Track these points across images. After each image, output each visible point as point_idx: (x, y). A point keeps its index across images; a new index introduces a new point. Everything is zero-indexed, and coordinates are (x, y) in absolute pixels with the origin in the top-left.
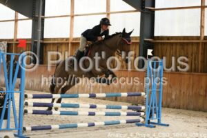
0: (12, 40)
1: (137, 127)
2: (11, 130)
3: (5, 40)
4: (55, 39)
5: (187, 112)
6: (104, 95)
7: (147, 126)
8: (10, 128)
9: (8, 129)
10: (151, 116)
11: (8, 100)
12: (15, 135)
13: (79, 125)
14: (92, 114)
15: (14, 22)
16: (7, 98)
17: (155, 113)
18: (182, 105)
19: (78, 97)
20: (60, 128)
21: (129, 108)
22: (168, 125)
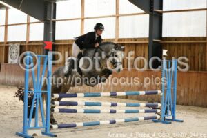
0: (25, 42)
1: (154, 124)
2: (39, 128)
3: (18, 42)
4: (66, 41)
5: (196, 108)
6: (123, 94)
7: (163, 123)
8: (38, 126)
9: (36, 127)
10: (166, 113)
11: (36, 99)
12: (43, 133)
13: (101, 122)
14: (113, 112)
15: (26, 25)
16: (35, 98)
17: (170, 110)
18: (190, 102)
19: (100, 96)
20: (84, 126)
21: (146, 106)
22: (182, 121)
